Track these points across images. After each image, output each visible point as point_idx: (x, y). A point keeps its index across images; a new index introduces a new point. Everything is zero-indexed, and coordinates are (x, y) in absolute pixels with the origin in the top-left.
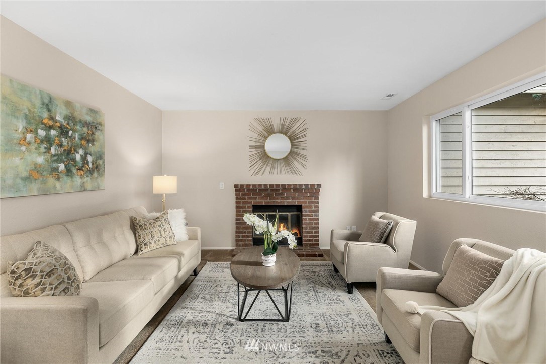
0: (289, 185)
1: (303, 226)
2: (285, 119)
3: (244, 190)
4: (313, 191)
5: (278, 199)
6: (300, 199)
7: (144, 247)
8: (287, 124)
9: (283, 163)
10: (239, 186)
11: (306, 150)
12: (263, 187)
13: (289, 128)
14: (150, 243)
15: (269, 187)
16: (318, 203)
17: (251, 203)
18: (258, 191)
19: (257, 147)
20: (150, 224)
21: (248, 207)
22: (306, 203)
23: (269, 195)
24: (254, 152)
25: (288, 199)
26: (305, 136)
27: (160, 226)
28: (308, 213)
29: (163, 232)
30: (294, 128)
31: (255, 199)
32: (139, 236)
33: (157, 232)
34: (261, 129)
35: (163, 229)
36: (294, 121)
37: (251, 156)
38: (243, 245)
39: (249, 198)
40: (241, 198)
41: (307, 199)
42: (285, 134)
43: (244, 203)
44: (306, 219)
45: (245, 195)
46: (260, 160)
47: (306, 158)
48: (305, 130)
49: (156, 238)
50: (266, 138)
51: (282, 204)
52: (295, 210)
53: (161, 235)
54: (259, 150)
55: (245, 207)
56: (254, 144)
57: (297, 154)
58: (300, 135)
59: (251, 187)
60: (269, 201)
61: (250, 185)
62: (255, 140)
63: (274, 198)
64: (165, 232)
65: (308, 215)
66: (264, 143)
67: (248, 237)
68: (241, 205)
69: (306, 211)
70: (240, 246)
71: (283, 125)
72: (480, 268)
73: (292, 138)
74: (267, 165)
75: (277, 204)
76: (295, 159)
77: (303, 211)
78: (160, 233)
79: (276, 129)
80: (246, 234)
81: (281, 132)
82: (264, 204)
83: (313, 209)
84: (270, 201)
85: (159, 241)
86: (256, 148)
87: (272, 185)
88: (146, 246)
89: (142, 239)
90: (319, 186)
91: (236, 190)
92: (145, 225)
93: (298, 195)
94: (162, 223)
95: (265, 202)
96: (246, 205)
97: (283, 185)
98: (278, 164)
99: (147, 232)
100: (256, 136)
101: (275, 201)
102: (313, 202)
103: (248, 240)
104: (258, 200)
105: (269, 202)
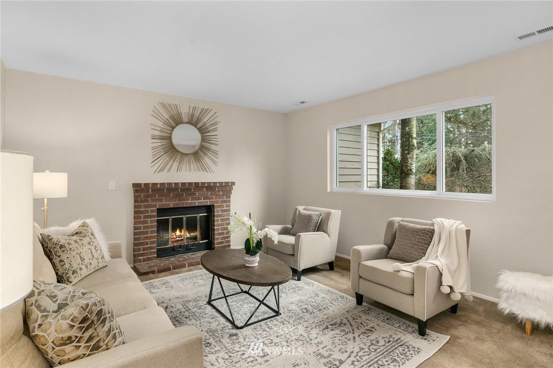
0: (203, 183)
1: (216, 228)
2: (194, 108)
3: (148, 190)
4: (226, 189)
5: (188, 200)
6: (212, 198)
7: (73, 277)
8: (197, 115)
9: (192, 158)
10: (143, 185)
11: (217, 145)
12: (173, 186)
13: (199, 120)
14: (81, 269)
15: (180, 186)
16: (230, 202)
17: (155, 206)
18: (165, 191)
19: (162, 138)
20: (76, 242)
21: (152, 211)
22: (218, 203)
23: (179, 196)
24: (158, 143)
25: (199, 199)
26: (215, 130)
27: (89, 243)
28: (220, 213)
29: (94, 251)
30: (205, 120)
31: (161, 200)
32: (61, 261)
33: (87, 253)
34: (167, 117)
35: (94, 246)
36: (204, 112)
37: (153, 148)
38: (144, 260)
39: (154, 200)
40: (142, 201)
41: (219, 198)
42: (195, 125)
43: (145, 206)
44: (218, 219)
45: (147, 196)
46: (165, 153)
47: (217, 154)
48: (215, 123)
49: (86, 261)
50: (173, 128)
51: (193, 205)
52: (205, 211)
53: (93, 256)
54: (165, 142)
55: (147, 212)
56: (158, 133)
57: (208, 149)
58: (210, 129)
59: (159, 186)
60: (177, 202)
61: (157, 184)
62: (159, 129)
63: (184, 199)
64: (96, 251)
65: (220, 216)
66: (171, 134)
67: (151, 248)
68: (143, 209)
69: (218, 212)
70: (140, 261)
71: (193, 115)
72: (422, 233)
73: (202, 130)
74: (174, 161)
75: (188, 206)
76: (206, 154)
77: (215, 211)
78: (92, 253)
79: (185, 119)
80: (149, 246)
81: (190, 123)
82: (172, 207)
83: (225, 208)
84: (179, 202)
85: (91, 264)
86: (160, 139)
87: (183, 184)
88: (75, 275)
89: (67, 266)
90: (233, 183)
91: (136, 191)
92: (69, 244)
93: (211, 195)
94: (91, 239)
95: (173, 204)
96: (149, 209)
97: (197, 184)
98: (186, 159)
99: (74, 253)
100: (160, 124)
101: (185, 202)
102: (225, 202)
103: (150, 252)
104: (164, 203)
105: (178, 204)
